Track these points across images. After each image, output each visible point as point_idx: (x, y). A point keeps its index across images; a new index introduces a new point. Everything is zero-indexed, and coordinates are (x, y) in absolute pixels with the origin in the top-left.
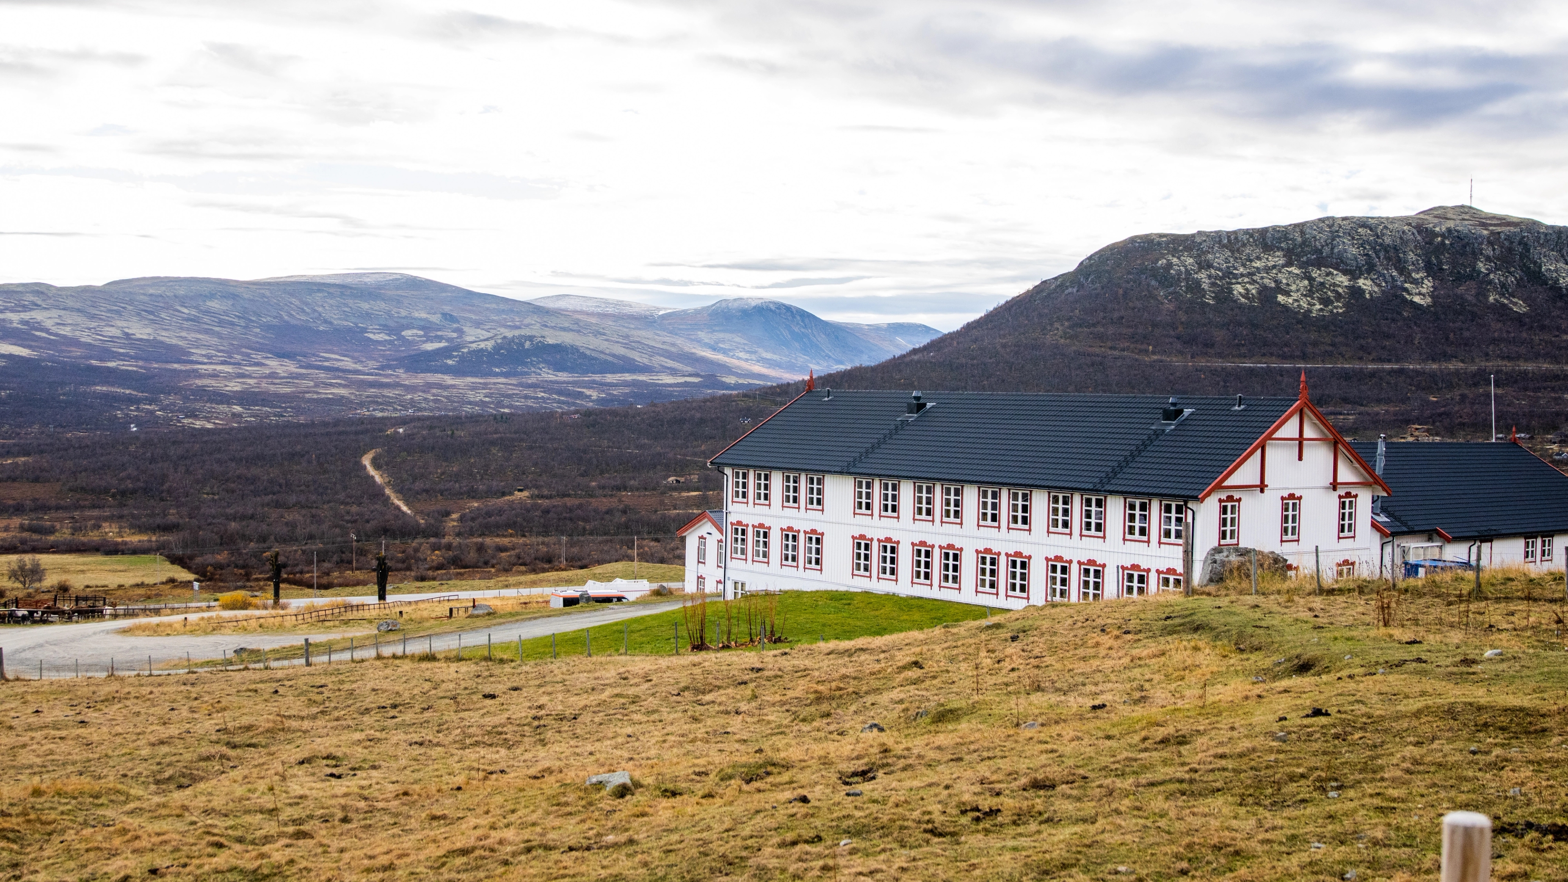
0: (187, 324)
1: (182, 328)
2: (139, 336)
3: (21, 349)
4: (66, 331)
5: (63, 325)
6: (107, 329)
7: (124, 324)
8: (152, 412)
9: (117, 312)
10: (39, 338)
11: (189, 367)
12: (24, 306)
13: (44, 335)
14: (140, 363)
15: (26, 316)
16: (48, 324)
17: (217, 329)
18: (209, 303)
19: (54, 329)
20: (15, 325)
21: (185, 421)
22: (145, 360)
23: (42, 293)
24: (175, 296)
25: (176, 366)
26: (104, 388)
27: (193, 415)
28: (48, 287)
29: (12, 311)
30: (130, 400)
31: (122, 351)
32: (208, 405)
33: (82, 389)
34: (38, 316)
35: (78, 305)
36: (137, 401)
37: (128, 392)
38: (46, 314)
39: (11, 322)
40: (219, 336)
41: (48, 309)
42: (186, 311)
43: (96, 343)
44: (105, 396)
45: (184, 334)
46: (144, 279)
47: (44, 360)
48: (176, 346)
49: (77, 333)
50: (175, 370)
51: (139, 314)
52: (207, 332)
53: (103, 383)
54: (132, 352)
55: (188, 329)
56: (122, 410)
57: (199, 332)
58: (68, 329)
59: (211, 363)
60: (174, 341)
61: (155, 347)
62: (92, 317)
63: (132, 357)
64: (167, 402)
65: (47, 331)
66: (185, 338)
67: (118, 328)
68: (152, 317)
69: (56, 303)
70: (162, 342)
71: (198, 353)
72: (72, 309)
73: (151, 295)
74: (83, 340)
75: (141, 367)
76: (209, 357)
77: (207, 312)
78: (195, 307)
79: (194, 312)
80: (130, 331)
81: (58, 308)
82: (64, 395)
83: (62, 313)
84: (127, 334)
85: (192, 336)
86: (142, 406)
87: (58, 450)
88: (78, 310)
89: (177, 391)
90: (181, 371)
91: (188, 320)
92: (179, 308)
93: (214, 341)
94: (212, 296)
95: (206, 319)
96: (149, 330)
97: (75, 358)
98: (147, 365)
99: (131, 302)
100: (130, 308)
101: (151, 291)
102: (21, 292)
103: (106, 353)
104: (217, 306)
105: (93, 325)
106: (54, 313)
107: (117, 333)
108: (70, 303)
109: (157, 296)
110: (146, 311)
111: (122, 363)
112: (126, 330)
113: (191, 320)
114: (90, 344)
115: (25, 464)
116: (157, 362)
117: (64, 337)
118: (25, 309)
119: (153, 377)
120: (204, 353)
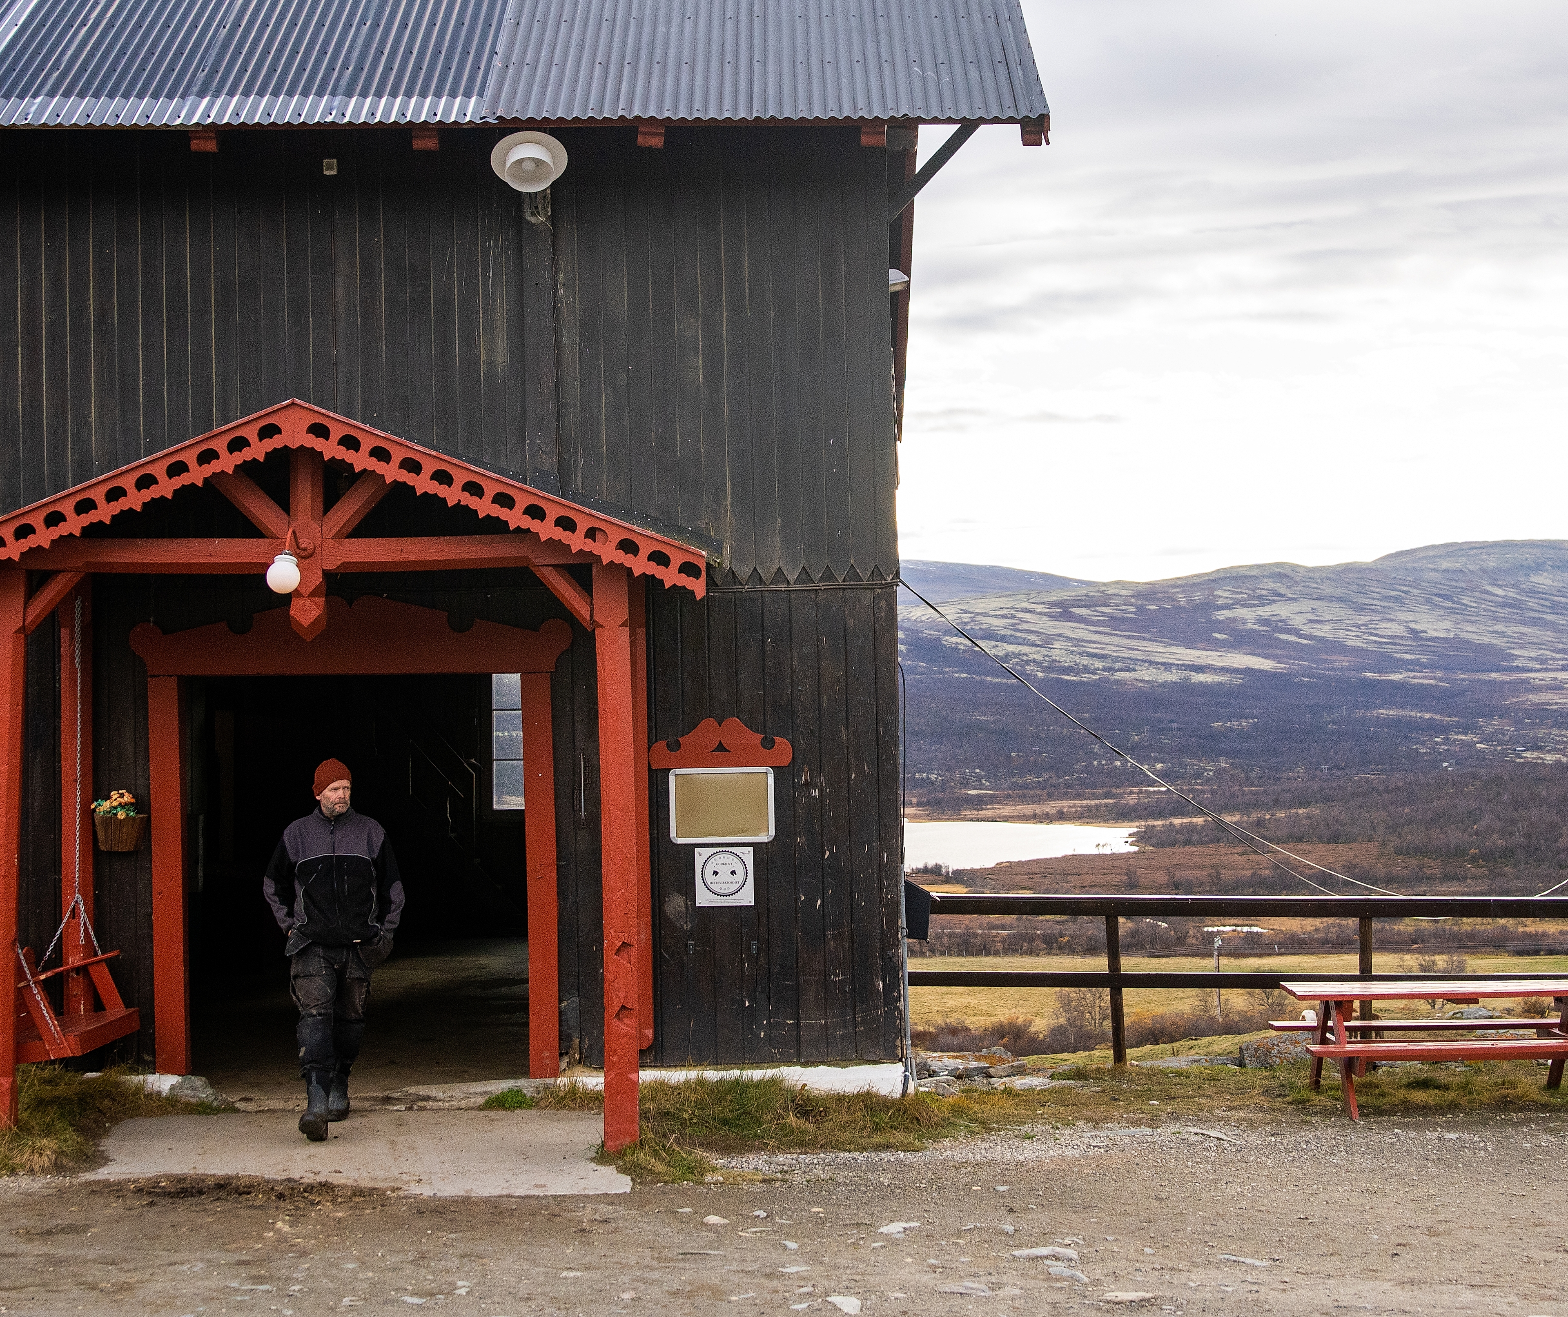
0: (1503, 612)
1: (1496, 619)
2: (1432, 634)
3: (1260, 659)
4: (1324, 631)
5: (1318, 622)
6: (1384, 625)
7: (1409, 617)
8: (1471, 745)
9: (1397, 599)
10: (1287, 643)
11: (1515, 676)
12: (1261, 597)
13: (1293, 638)
14: (1439, 674)
15: (1264, 612)
16: (1298, 622)
17: (1550, 617)
18: (1535, 579)
19: (1307, 629)
20: (1250, 626)
21: (1528, 755)
22: (1447, 669)
23: (1286, 576)
24: (1484, 571)
25: (1493, 675)
26: (1391, 712)
27: (1535, 747)
28: (1295, 568)
29: (1245, 606)
30: (1434, 728)
31: (1408, 657)
32: (1555, 731)
33: (1359, 714)
34: (1282, 610)
35: (1339, 592)
36: (1444, 729)
37: (1427, 716)
38: (1294, 607)
39: (1245, 622)
40: (1554, 627)
41: (1295, 600)
42: (1499, 592)
43: (1371, 647)
44: (1395, 723)
45: (1500, 627)
46: (1433, 547)
47: (1297, 675)
48: (1489, 646)
49: (1341, 634)
50: (1494, 682)
51: (1429, 601)
52: (1534, 622)
53: (1391, 705)
54: (1424, 659)
55: (1506, 620)
56: (1423, 743)
57: (1524, 623)
58: (1327, 627)
59: (1546, 670)
60: (1486, 639)
61: (1457, 649)
62: (1361, 609)
63: (1424, 666)
64: (1489, 730)
65: (1297, 632)
66: (1502, 634)
67: (1400, 623)
68: (1450, 604)
69: (1308, 591)
70: (1468, 642)
71: (1524, 655)
72: (1331, 599)
73: (1446, 571)
74: (1349, 643)
75: (1441, 679)
76: (1543, 661)
77: (1533, 592)
78: (1514, 586)
79: (1512, 593)
80: (1418, 627)
81: (1309, 597)
82: (1334, 722)
83: (1316, 604)
84: (1414, 631)
85: (1513, 629)
86: (1453, 737)
87: (1353, 795)
88: (1340, 600)
89: (1504, 712)
90: (1504, 683)
91: (1504, 605)
92: (1489, 588)
93: (1548, 635)
94: (1538, 567)
95: (1532, 603)
96: (1447, 624)
97: (1341, 669)
98: (1451, 675)
99: (1416, 583)
100: (1416, 592)
101: (1445, 565)
102: (1256, 577)
103: (1387, 662)
104: (1548, 582)
105: (1363, 620)
106: (1305, 605)
107: (1400, 630)
108: (1328, 589)
109: (1454, 572)
110: (1439, 595)
111: (1412, 674)
112: (1413, 626)
113: (1510, 606)
114: (1361, 649)
115: (1309, 817)
116: (1464, 671)
117: (1322, 640)
118: (1263, 601)
119: (1462, 693)
120: (1533, 654)
